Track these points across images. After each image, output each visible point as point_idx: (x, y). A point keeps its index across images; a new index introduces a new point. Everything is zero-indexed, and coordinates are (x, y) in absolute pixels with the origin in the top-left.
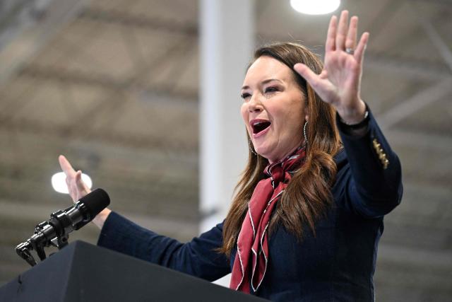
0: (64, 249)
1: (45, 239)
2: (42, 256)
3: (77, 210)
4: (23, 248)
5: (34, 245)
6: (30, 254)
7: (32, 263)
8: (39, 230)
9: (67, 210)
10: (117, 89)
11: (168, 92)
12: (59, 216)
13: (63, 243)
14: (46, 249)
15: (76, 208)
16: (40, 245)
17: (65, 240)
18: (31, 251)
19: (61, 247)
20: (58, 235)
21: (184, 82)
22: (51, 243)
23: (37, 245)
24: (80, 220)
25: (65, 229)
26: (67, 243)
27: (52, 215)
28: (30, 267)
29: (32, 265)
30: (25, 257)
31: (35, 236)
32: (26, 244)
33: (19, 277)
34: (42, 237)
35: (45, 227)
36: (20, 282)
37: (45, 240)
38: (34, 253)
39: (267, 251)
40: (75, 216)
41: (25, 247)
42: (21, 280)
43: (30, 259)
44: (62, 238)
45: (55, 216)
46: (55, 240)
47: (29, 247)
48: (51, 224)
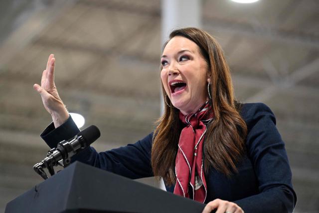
0: (67, 168)
1: (54, 161)
2: (52, 172)
3: (77, 140)
4: (39, 166)
5: (46, 165)
6: (43, 171)
7: (45, 177)
8: (50, 154)
9: (70, 141)
10: (103, 55)
11: (139, 57)
12: (64, 145)
13: (67, 164)
14: (55, 168)
15: (76, 139)
17: (68, 161)
18: (44, 169)
19: (65, 166)
20: (64, 158)
21: (150, 50)
22: (58, 164)
23: (48, 165)
24: (79, 147)
25: (68, 153)
27: (59, 144)
28: (44, 180)
29: (45, 179)
30: (40, 173)
31: (47, 159)
32: (40, 164)
33: (36, 187)
34: (52, 159)
35: (54, 152)
36: (37, 191)
38: (46, 170)
40: (75, 145)
41: (40, 166)
42: (37, 189)
43: (43, 174)
44: (66, 160)
45: (61, 145)
46: (61, 161)
47: (43, 166)
48: (58, 150)
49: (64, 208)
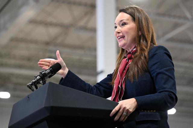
0: (44, 85)
2: (36, 88)
4: (30, 85)
5: (33, 84)
6: (32, 87)
7: (33, 90)
8: (35, 78)
9: (46, 71)
12: (42, 73)
13: (44, 83)
14: (38, 85)
15: (49, 70)
16: (36, 84)
17: (45, 82)
18: (32, 86)
19: (43, 84)
20: (42, 80)
22: (40, 83)
23: (34, 84)
25: (45, 78)
26: (46, 83)
27: (40, 73)
28: (32, 92)
30: (30, 88)
31: (34, 81)
32: (30, 83)
33: (28, 95)
35: (38, 77)
36: (29, 98)
37: (37, 82)
38: (34, 87)
39: (124, 87)
40: (49, 73)
43: (32, 89)
44: (44, 81)
45: (41, 73)
46: (41, 82)
47: (32, 84)
48: (39, 76)
49: (43, 106)
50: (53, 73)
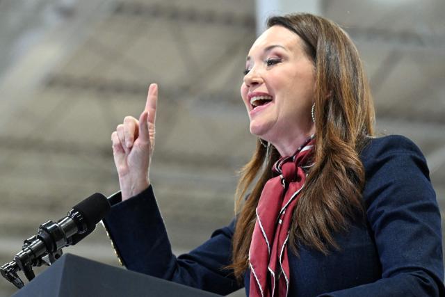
1: (33, 257)
2: (30, 275)
3: (71, 219)
4: (8, 268)
5: (20, 264)
6: (17, 276)
7: (20, 285)
8: (27, 246)
9: (59, 221)
12: (49, 228)
14: (34, 269)
15: (70, 217)
16: (27, 264)
20: (49, 252)
22: (42, 262)
23: (23, 264)
24: (75, 232)
25: (57, 243)
27: (41, 227)
29: (20, 288)
30: (11, 280)
31: (21, 254)
32: (12, 263)
34: (30, 254)
35: (34, 242)
38: (21, 274)
39: (288, 272)
40: (69, 228)
43: (17, 281)
44: (54, 254)
45: (44, 228)
46: (45, 258)
47: (16, 267)
48: (39, 238)
50: (85, 226)
